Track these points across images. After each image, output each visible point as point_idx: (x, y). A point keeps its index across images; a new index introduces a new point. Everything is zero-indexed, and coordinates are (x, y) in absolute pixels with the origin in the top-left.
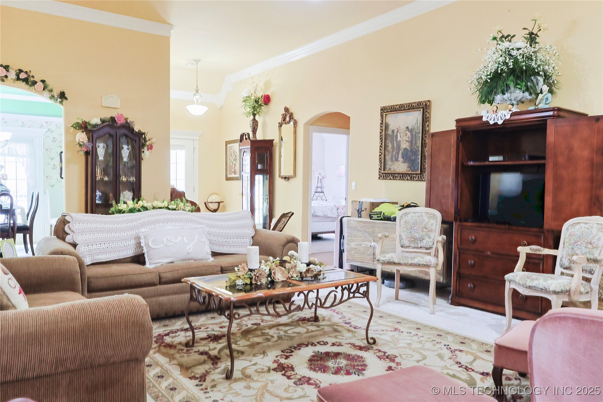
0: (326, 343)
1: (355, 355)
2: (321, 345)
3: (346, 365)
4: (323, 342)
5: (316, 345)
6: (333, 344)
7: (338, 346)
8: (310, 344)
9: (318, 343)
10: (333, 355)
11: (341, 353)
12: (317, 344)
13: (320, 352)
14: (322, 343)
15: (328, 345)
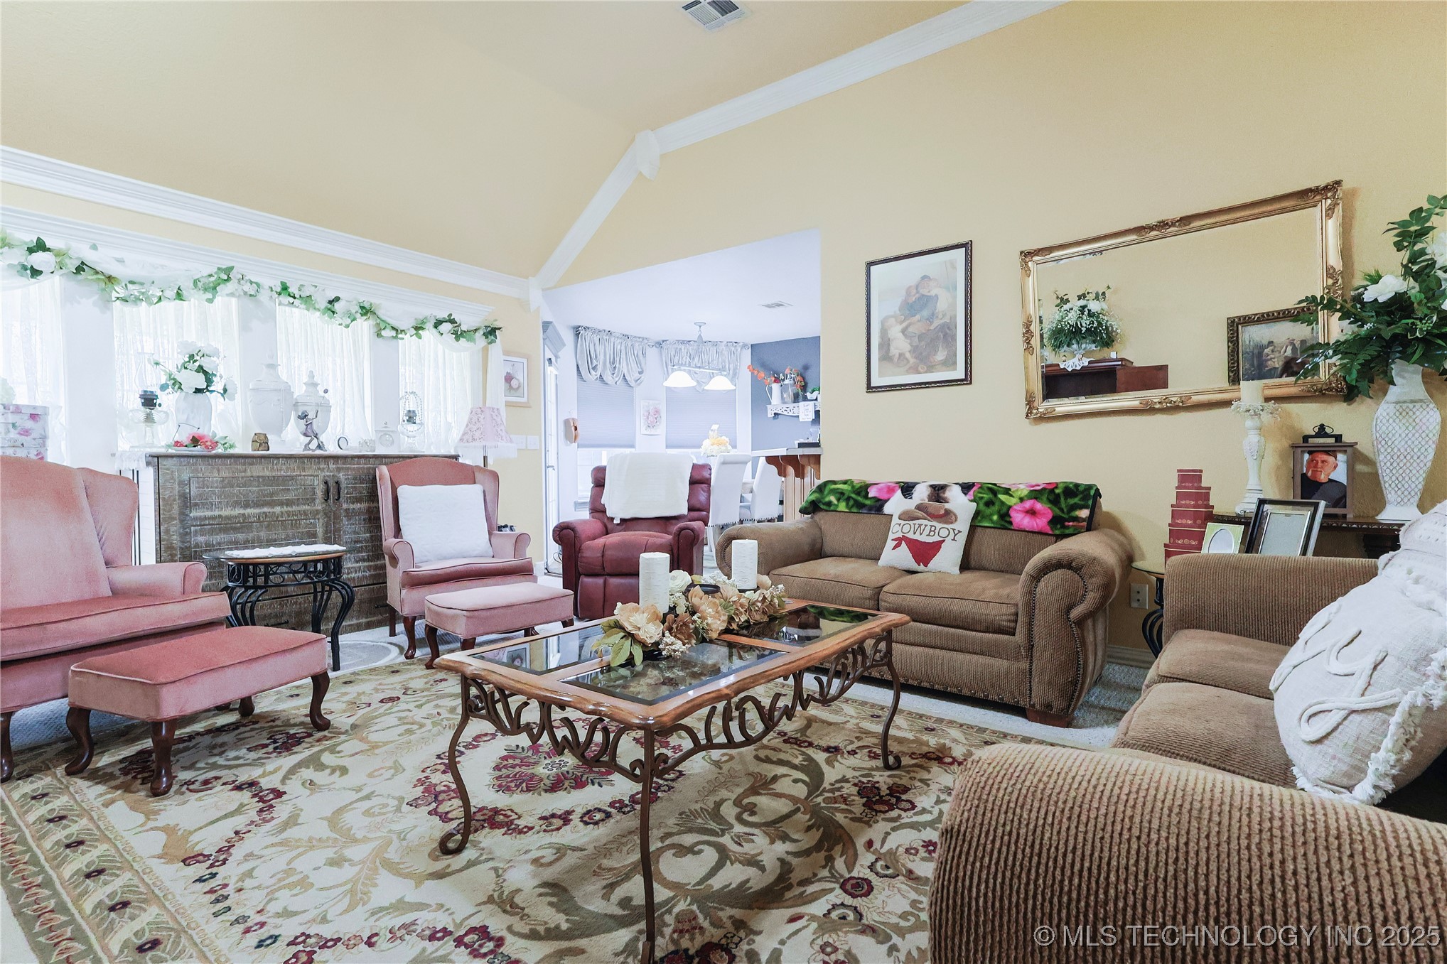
0: (588, 818)
1: (513, 792)
2: (599, 810)
3: (536, 763)
4: (596, 823)
5: (612, 805)
6: (566, 818)
7: (553, 816)
8: (626, 806)
9: (608, 815)
10: (567, 783)
11: (546, 791)
12: (609, 810)
13: (596, 785)
14: (598, 816)
15: (580, 811)
